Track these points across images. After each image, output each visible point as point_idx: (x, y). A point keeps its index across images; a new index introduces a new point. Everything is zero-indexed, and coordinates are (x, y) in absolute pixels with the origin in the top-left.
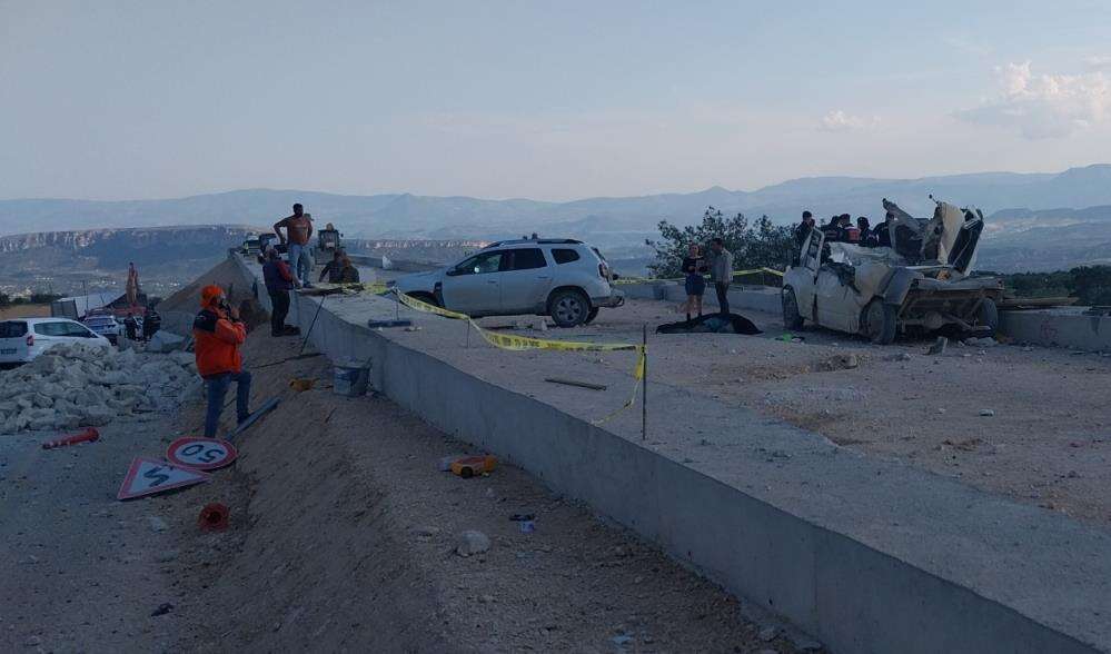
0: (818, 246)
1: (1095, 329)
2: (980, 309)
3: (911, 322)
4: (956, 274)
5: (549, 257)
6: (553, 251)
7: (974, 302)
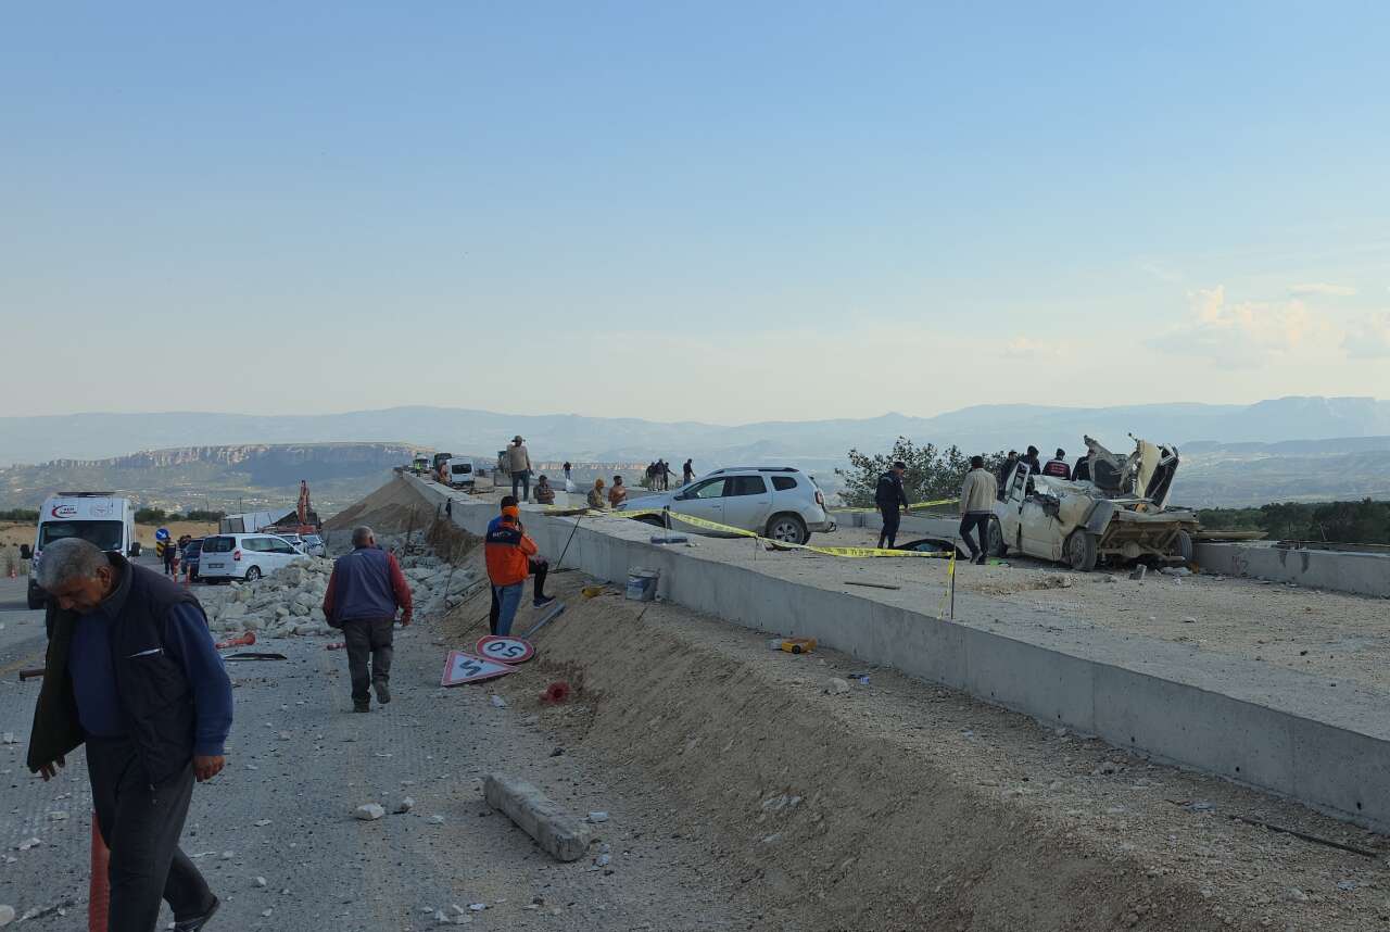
0: (1023, 479)
1: (1283, 561)
2: (1175, 541)
3: (1111, 551)
4: (1153, 508)
5: (769, 484)
6: (773, 478)
7: (1170, 534)
